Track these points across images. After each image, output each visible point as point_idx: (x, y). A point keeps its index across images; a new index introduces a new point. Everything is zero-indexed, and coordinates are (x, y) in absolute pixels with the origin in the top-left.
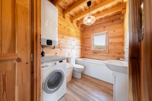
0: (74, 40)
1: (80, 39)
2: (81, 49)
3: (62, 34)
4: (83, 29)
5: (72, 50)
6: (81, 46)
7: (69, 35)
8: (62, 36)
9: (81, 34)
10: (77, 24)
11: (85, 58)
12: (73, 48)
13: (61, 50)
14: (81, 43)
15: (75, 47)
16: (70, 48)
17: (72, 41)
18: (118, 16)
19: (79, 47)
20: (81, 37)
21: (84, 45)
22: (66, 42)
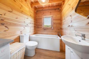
0: (28, 18)
1: (33, 18)
2: (35, 27)
3: (11, 7)
4: (36, 11)
5: (26, 27)
6: (35, 24)
7: (22, 12)
8: (10, 10)
9: (34, 15)
10: (31, 5)
11: (37, 33)
12: (27, 26)
13: (6, 27)
14: (35, 22)
15: (29, 25)
16: (23, 26)
17: (26, 19)
18: (58, 7)
19: (33, 25)
20: (35, 17)
21: (37, 24)
22: (17, 18)
